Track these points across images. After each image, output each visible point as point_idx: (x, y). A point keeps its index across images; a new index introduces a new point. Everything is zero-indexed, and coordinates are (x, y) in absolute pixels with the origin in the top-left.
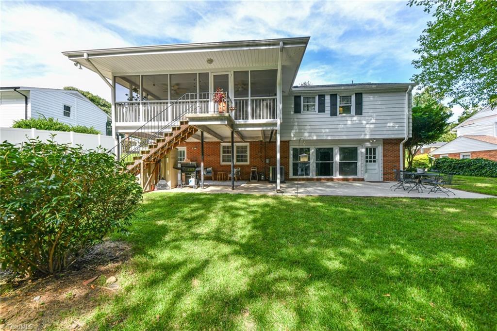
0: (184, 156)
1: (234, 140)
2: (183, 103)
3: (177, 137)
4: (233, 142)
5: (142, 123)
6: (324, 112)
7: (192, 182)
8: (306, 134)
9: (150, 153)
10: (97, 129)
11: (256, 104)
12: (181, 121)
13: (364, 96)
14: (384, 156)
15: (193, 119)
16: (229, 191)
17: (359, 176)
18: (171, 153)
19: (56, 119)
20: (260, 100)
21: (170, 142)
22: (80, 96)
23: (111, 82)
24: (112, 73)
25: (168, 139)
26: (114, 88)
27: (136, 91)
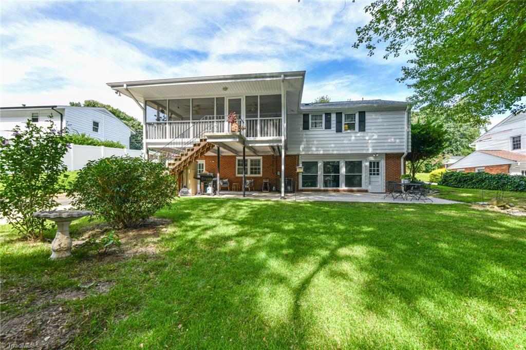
0: (203, 168)
1: (246, 154)
2: (203, 122)
3: (197, 152)
4: (244, 156)
5: (168, 140)
6: (330, 129)
7: (210, 190)
8: (314, 149)
9: (176, 165)
10: (122, 143)
11: (264, 123)
12: (201, 138)
13: (366, 114)
14: (386, 170)
15: (210, 137)
16: (241, 197)
17: (363, 188)
18: (192, 165)
19: (88, 135)
20: (267, 120)
21: (191, 156)
22: (107, 113)
23: (143, 105)
24: (144, 98)
25: (190, 153)
26: (145, 110)
27: (163, 112)
